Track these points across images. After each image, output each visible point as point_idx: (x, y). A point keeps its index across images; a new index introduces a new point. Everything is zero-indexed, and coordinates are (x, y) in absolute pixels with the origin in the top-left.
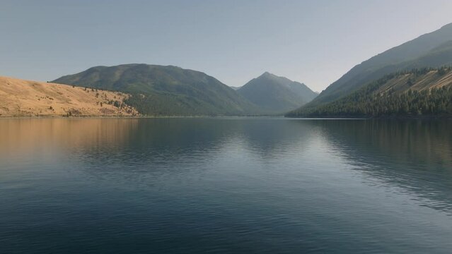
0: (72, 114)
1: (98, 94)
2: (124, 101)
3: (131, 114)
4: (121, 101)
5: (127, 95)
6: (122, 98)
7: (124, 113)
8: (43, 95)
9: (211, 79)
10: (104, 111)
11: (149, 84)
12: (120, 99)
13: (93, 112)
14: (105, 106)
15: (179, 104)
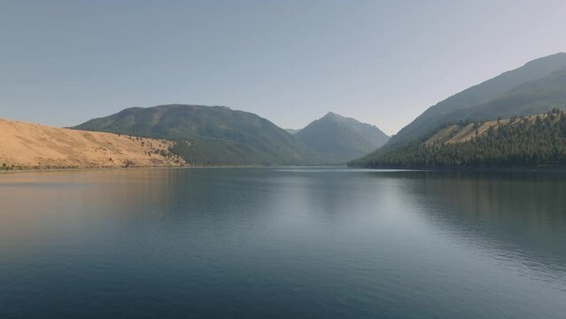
0: (128, 164)
1: (143, 143)
2: (169, 149)
3: (179, 165)
4: (166, 149)
5: (171, 143)
6: (167, 146)
7: (173, 164)
8: (97, 146)
9: (264, 121)
10: (154, 161)
11: (193, 128)
12: (165, 148)
13: (144, 163)
14: (153, 156)
15: (229, 152)
